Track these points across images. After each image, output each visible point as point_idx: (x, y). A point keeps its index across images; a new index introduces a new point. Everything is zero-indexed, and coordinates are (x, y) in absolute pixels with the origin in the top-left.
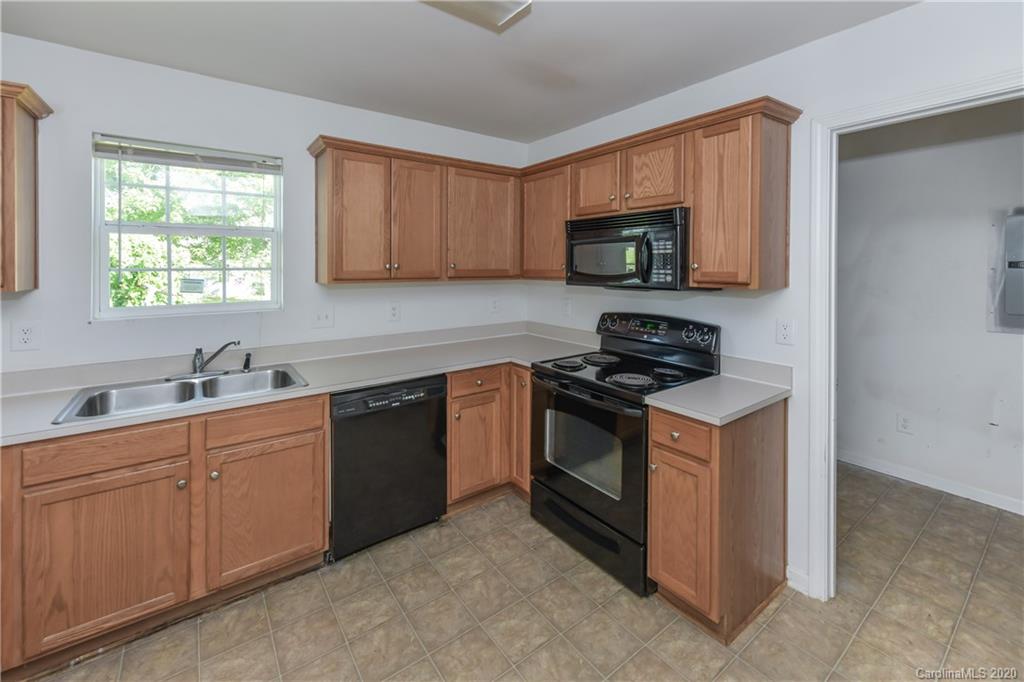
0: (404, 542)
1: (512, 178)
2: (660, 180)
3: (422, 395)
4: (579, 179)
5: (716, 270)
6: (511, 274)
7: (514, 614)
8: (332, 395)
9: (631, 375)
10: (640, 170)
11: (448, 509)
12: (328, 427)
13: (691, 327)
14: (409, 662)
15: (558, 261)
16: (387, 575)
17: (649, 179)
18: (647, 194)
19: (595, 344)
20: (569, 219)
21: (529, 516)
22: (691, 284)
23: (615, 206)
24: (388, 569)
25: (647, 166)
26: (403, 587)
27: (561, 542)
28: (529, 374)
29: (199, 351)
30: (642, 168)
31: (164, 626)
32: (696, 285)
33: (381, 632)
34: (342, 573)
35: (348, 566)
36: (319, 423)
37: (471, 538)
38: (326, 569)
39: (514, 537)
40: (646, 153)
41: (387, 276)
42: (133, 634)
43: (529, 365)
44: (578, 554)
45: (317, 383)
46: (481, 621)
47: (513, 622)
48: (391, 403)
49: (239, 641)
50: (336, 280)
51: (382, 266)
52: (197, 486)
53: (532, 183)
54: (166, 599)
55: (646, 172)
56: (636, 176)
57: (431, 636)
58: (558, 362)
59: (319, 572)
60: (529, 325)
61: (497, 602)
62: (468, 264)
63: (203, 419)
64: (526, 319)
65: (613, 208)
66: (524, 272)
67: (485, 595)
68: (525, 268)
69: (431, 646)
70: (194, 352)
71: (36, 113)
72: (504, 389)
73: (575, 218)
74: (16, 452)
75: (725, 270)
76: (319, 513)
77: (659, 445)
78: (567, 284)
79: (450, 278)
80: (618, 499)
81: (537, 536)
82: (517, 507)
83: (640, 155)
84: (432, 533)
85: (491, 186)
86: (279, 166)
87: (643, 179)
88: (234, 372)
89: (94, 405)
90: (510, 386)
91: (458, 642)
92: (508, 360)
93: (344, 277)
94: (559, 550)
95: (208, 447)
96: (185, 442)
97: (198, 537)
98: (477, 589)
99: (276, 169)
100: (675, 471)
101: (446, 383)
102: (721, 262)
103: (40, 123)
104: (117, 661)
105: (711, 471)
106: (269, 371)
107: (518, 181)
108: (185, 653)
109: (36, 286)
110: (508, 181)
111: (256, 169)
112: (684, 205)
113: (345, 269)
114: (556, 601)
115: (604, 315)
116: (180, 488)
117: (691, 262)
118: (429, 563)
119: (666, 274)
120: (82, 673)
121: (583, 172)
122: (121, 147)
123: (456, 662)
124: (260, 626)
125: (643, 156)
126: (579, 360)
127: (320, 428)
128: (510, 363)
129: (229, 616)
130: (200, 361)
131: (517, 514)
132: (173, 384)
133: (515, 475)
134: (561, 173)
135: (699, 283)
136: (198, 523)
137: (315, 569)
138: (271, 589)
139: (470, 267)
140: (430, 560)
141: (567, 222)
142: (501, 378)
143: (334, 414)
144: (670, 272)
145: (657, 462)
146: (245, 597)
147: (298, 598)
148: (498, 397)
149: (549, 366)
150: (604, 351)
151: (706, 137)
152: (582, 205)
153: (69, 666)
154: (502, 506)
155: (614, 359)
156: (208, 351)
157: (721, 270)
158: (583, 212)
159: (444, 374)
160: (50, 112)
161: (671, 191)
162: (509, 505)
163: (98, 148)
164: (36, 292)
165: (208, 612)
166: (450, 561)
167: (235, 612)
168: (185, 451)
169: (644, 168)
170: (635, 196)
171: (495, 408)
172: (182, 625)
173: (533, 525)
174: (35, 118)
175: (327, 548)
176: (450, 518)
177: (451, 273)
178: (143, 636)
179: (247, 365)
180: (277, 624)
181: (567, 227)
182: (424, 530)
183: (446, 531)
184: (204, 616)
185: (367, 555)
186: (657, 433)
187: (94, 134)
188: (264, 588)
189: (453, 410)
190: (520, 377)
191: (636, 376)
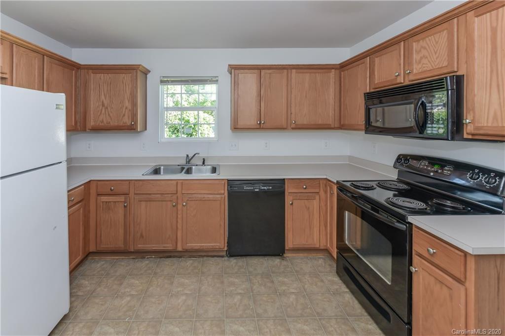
0: (261, 260)
1: (333, 70)
2: (435, 57)
3: (271, 188)
4: (374, 65)
5: (490, 125)
6: (333, 126)
7: (308, 323)
8: (228, 180)
9: (408, 200)
10: (418, 52)
11: (286, 252)
12: (226, 194)
13: (477, 171)
14: (246, 318)
15: (361, 119)
16: (250, 272)
17: (427, 57)
18: (425, 69)
19: (393, 175)
20: (368, 91)
21: (336, 273)
22: (465, 136)
23: (401, 80)
24: (251, 269)
25: (425, 48)
26: (255, 281)
27: (352, 296)
28: (336, 187)
29: (188, 156)
30: (420, 51)
31: (170, 257)
32: (470, 137)
33: (239, 297)
34: (232, 263)
35: (235, 261)
36: (223, 192)
37: (297, 271)
38: (226, 258)
39: (322, 281)
40: (423, 39)
41: (259, 127)
42: (161, 255)
43: (336, 182)
44: (364, 310)
45: (224, 175)
46: (288, 317)
47: (305, 327)
48: (254, 189)
49: (189, 274)
50: (235, 128)
51: (256, 122)
52: (180, 207)
53: (346, 71)
54: (169, 246)
55: (424, 52)
56: (415, 57)
57: (260, 311)
58: (355, 183)
59: (223, 259)
60: (350, 158)
61: (300, 312)
62: (305, 121)
63: (181, 181)
64: (349, 154)
65: (398, 81)
66: (342, 126)
67: (295, 305)
68: (342, 123)
69: (258, 315)
70: (186, 156)
71: (146, 72)
72: (322, 193)
73: (372, 90)
74: (133, 182)
75: (500, 125)
76: (222, 232)
77: (420, 256)
78: (366, 133)
79: (292, 128)
80: (389, 283)
81: (338, 287)
82: (330, 265)
83: (418, 41)
84: (277, 261)
85: (319, 77)
86: (217, 80)
87: (421, 58)
88: (200, 165)
89: (156, 171)
90: (326, 192)
91: (272, 321)
92: (325, 177)
93: (239, 127)
94: (351, 302)
95: (183, 192)
96: (175, 189)
97: (179, 227)
98: (291, 300)
99: (216, 82)
100: (433, 279)
101: (285, 184)
102: (495, 117)
103: (148, 75)
104: (156, 262)
105: (466, 289)
106: (210, 167)
107: (338, 71)
108: (173, 269)
109: (146, 129)
110: (330, 72)
111: (209, 83)
112: (458, 74)
113: (239, 124)
114: (337, 330)
115: (399, 156)
116: (174, 206)
117: (465, 118)
118: (271, 275)
119: (439, 128)
120: (147, 262)
121: (377, 60)
122: (167, 80)
123: (268, 330)
124: (197, 271)
125: (421, 41)
126: (374, 184)
127: (224, 194)
128: (326, 179)
129: (189, 262)
130: (189, 160)
131: (329, 269)
132: (180, 167)
133: (329, 245)
134: (364, 63)
135: (473, 135)
136: (180, 221)
137: (222, 257)
138: (205, 258)
139: (305, 123)
140: (272, 274)
141: (365, 94)
142: (320, 186)
143: (229, 189)
144: (442, 126)
145: (418, 267)
146: (196, 257)
147: (213, 266)
148: (317, 197)
149: (348, 184)
150: (400, 181)
151: (477, 16)
152: (376, 82)
153: (145, 258)
154: (321, 261)
155: (405, 187)
156: (190, 156)
157: (495, 124)
158: (378, 86)
159: (284, 179)
160: (149, 72)
161: (445, 64)
162: (325, 263)
163: (162, 82)
164: (146, 131)
165: (184, 258)
166: (280, 279)
167: (191, 262)
168: (175, 192)
169: (422, 50)
170: (415, 71)
171: (316, 203)
172: (175, 258)
173: (337, 279)
174: (146, 74)
175: (226, 249)
176: (288, 257)
177: (293, 126)
178: (164, 258)
179: (204, 163)
180: (203, 273)
181: (365, 96)
182: (273, 258)
183: (284, 263)
184: (182, 258)
185: (244, 259)
186: (419, 246)
187: (160, 77)
188: (203, 256)
189: (288, 200)
190: (331, 188)
191: (412, 201)
